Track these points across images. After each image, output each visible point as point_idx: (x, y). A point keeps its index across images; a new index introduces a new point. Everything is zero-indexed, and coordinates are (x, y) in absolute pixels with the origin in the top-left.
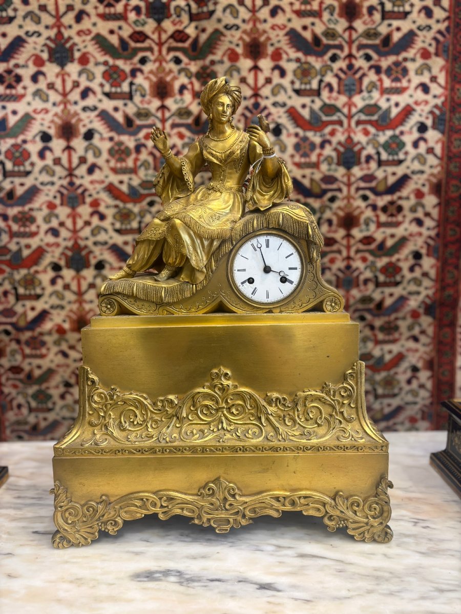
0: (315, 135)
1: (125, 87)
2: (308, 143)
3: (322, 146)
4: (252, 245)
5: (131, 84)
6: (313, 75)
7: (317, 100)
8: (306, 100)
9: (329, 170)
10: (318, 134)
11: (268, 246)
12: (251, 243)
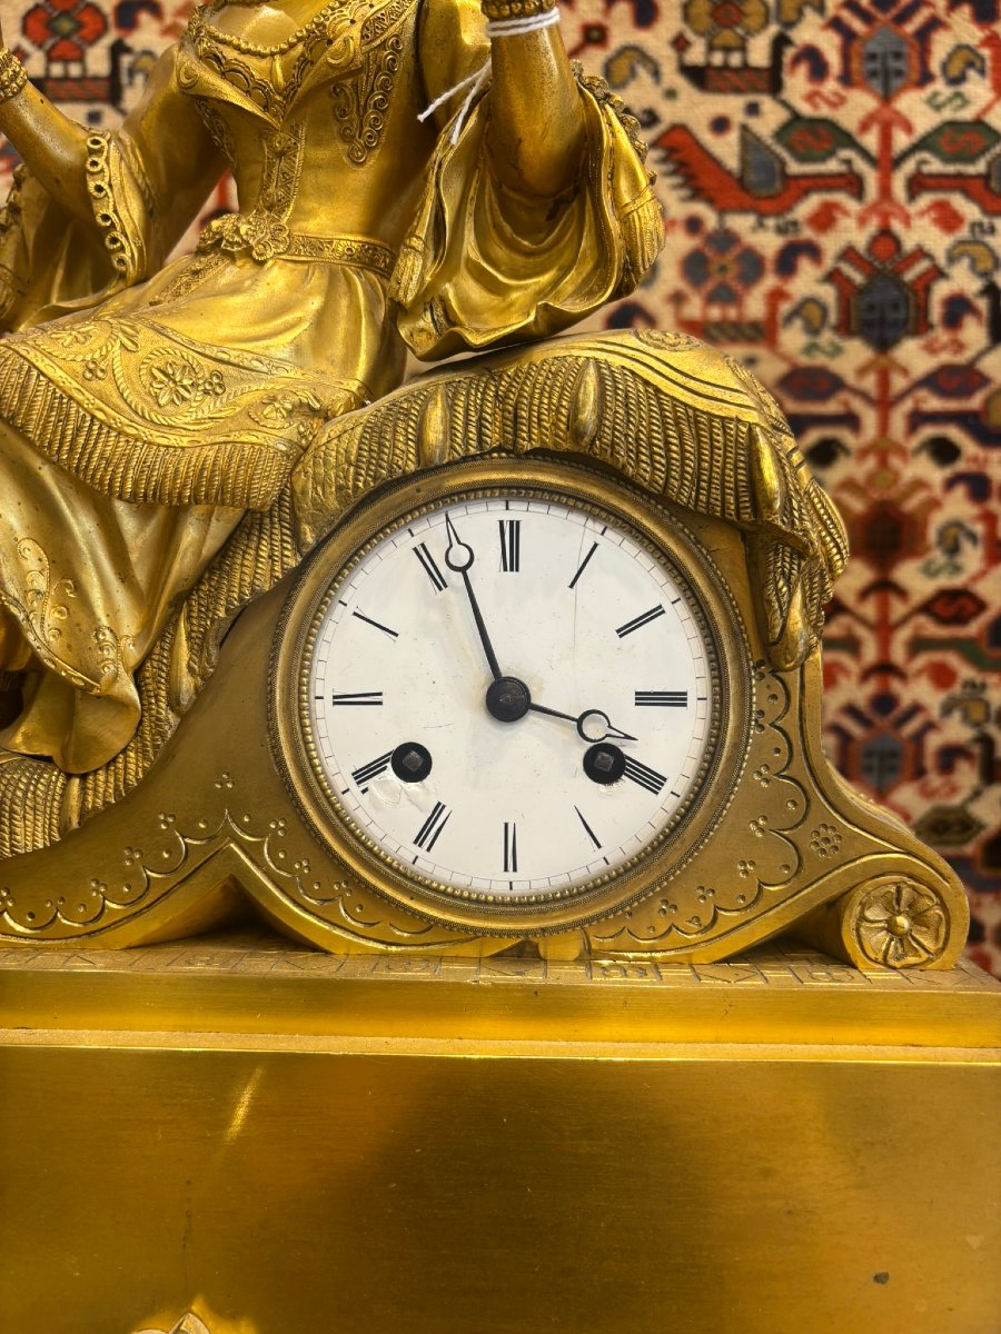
0: (761, 225)
1: (97, 61)
2: (735, 252)
3: (786, 263)
4: (422, 553)
5: (118, 50)
6: (753, 22)
9: (810, 349)
10: (771, 222)
12: (416, 542)
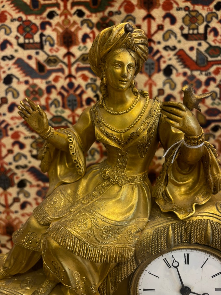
0: (201, 74)
1: (37, 38)
2: (195, 80)
3: (207, 83)
4: (165, 260)
5: (42, 35)
6: (200, 22)
7: (203, 43)
8: (194, 44)
9: (213, 104)
10: (204, 73)
11: (187, 262)
12: (164, 258)
